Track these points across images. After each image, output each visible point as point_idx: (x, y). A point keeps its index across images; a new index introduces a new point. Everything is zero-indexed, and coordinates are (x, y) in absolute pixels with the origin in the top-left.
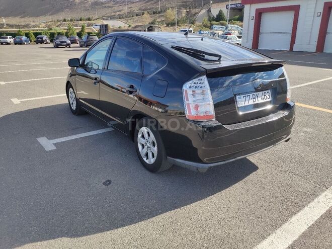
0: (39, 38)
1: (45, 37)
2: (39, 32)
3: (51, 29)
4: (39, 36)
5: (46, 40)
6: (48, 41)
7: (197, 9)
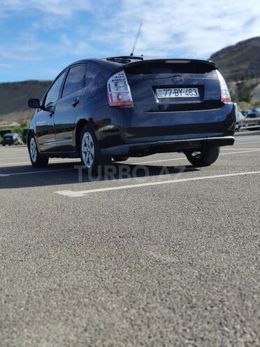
0: (6, 137)
1: (15, 136)
2: (7, 129)
3: (25, 125)
4: (7, 135)
5: (17, 139)
6: (19, 140)
7: (254, 79)
